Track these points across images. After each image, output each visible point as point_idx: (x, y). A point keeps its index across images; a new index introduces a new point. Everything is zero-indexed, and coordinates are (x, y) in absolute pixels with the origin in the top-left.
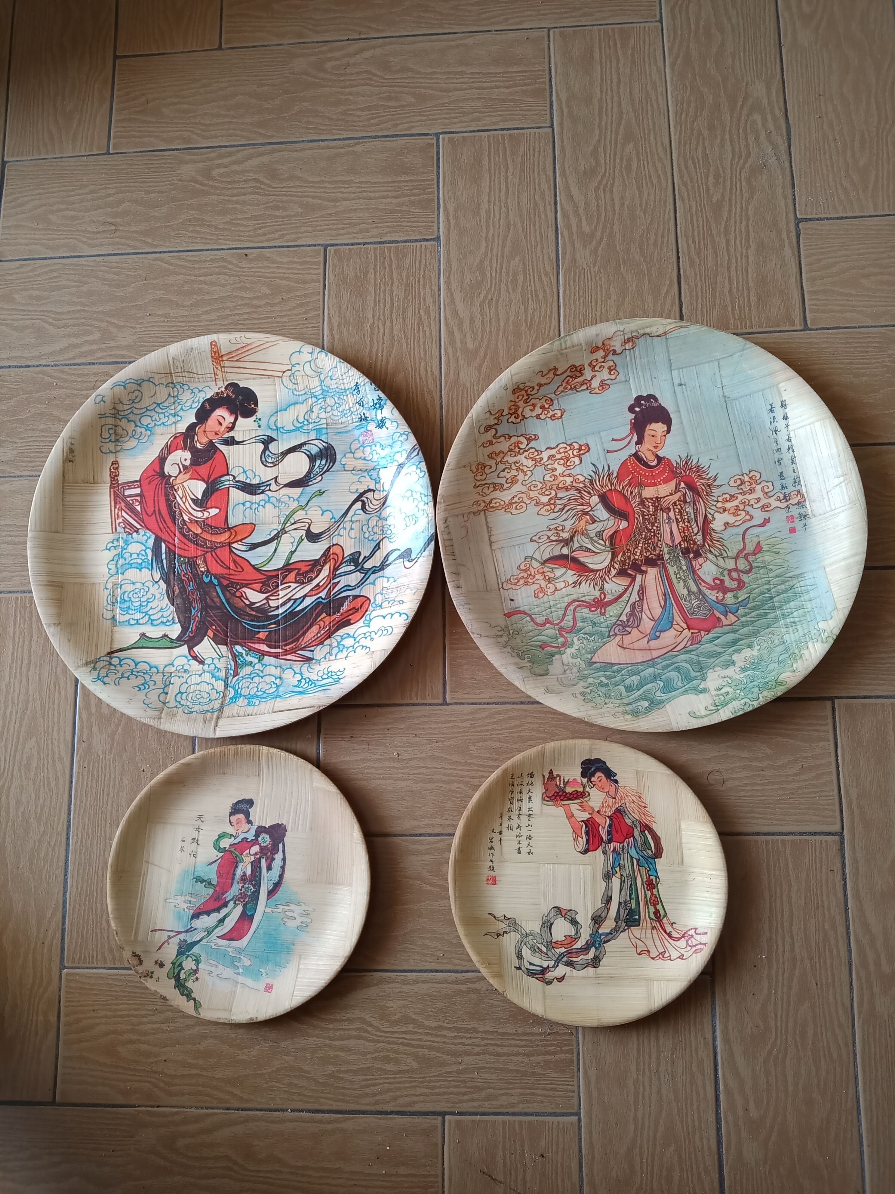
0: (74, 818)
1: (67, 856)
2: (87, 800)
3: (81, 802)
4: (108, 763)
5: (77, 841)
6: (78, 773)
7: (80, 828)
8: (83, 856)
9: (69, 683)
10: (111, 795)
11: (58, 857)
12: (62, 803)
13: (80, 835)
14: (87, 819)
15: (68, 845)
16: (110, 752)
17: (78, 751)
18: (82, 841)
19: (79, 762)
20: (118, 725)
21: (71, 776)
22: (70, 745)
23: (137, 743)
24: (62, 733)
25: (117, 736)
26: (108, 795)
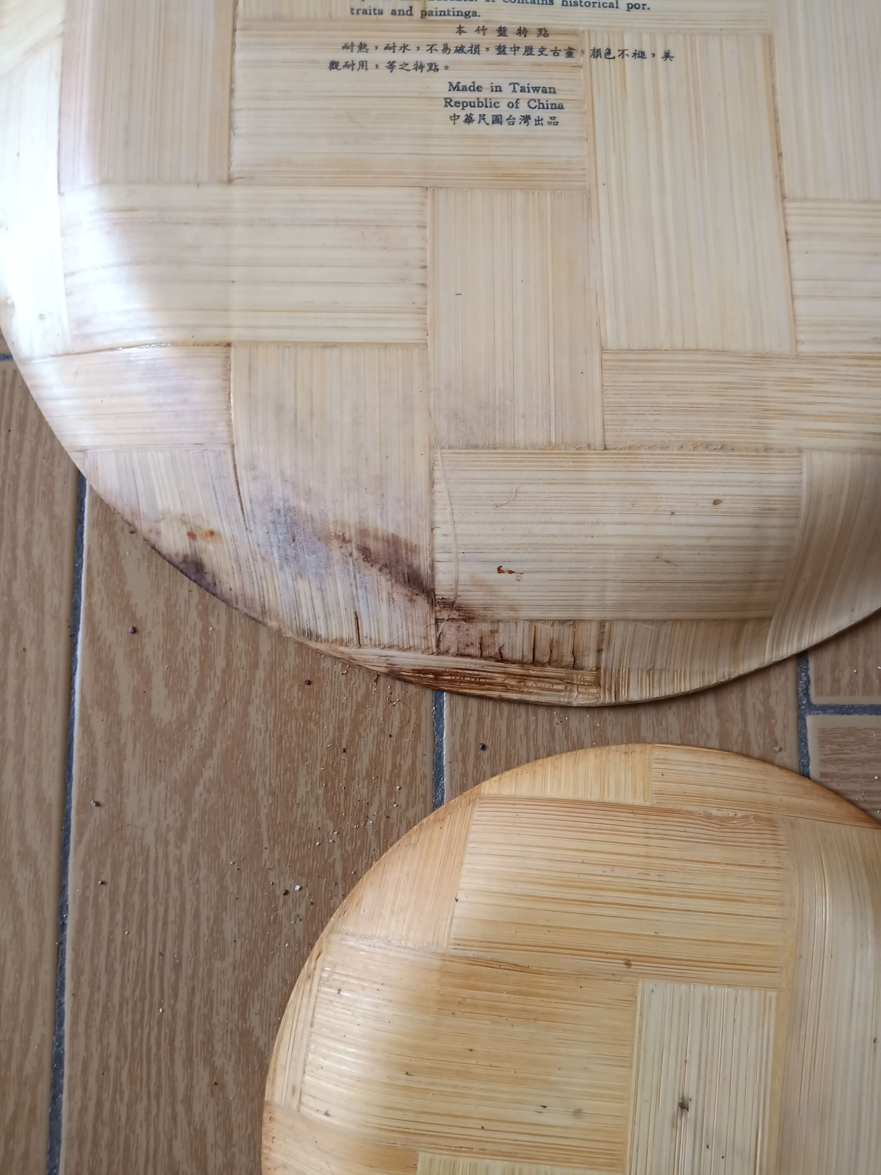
0: (74, 1036)
1: (53, 1153)
2: (110, 983)
3: (94, 987)
4: (174, 871)
5: (84, 1108)
6: (84, 899)
7: (94, 1067)
8: (104, 1154)
9: (50, 628)
10: (187, 970)
11: (26, 1155)
12: (34, 991)
13: (92, 1085)
14: (113, 1039)
15: (55, 1116)
16: (181, 836)
17: (80, 834)
18: (99, 1104)
19: (84, 866)
20: (205, 756)
21: (62, 909)
22: (55, 815)
23: (264, 811)
24: (29, 778)
25: (199, 789)
26: (177, 967)
